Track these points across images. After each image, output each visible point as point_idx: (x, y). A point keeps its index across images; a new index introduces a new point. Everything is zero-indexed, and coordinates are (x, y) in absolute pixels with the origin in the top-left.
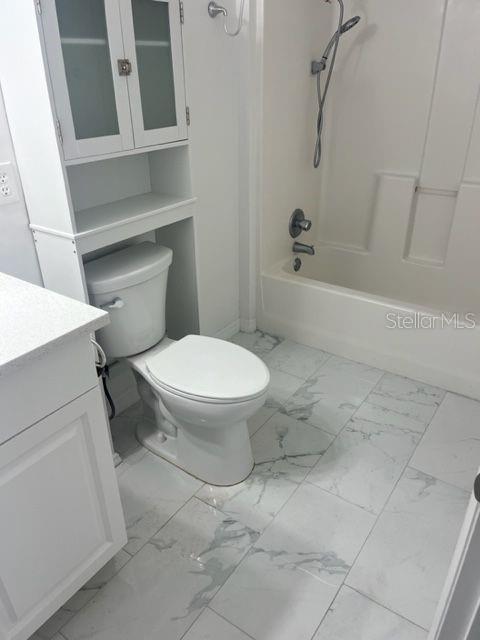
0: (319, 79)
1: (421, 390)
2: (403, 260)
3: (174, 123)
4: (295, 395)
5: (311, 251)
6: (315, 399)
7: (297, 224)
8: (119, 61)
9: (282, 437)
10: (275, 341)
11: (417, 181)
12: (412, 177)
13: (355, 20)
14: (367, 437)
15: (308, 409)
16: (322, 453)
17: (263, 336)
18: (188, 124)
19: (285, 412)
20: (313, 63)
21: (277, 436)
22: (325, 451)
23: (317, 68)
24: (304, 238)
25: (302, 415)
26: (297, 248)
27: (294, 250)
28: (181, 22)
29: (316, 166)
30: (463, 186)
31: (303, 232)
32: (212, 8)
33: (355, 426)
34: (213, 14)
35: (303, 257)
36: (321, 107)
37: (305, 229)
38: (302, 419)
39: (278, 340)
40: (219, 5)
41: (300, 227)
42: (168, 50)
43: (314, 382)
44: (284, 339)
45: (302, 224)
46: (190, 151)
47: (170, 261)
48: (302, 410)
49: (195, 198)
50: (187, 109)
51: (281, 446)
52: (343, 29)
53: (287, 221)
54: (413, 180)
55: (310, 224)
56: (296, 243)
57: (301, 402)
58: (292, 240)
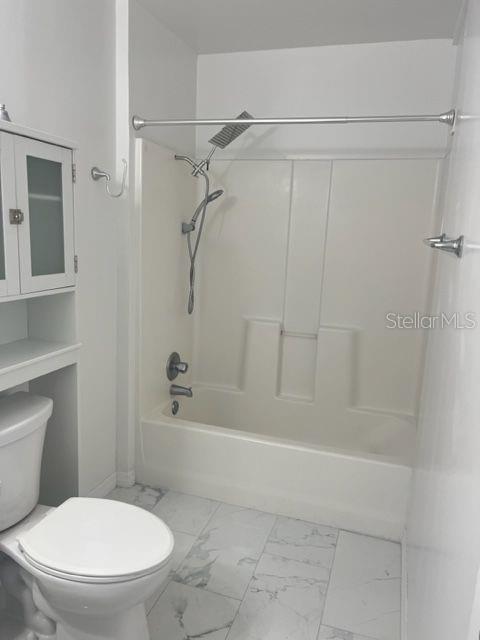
0: (189, 237)
1: (315, 532)
2: (276, 398)
3: (62, 270)
4: (188, 556)
5: (189, 393)
6: (212, 557)
7: (174, 366)
8: (11, 211)
9: (181, 613)
10: (157, 494)
11: (282, 326)
12: (276, 322)
13: (219, 193)
14: (274, 595)
15: (204, 572)
16: (229, 626)
17: (143, 490)
18: (76, 271)
19: (180, 580)
20: (183, 224)
21: (175, 613)
22: (232, 622)
23: (186, 229)
24: (181, 380)
25: (200, 580)
26: (175, 391)
27: (173, 393)
28: (74, 181)
29: (190, 313)
30: (321, 329)
31: (180, 374)
32: (95, 173)
33: (259, 584)
34: (96, 178)
35: (182, 400)
36: (193, 262)
37: (182, 372)
38: (201, 585)
39: (161, 492)
40: (101, 170)
41: (177, 369)
42: (60, 205)
43: (207, 537)
44: (167, 490)
45: (180, 367)
46: (77, 298)
47: (50, 413)
48: (200, 573)
49: (80, 344)
50: (76, 257)
51: (182, 625)
52: (209, 199)
53: (165, 364)
54: (277, 325)
55: (187, 367)
56: (173, 386)
57: (197, 564)
58: (170, 383)
